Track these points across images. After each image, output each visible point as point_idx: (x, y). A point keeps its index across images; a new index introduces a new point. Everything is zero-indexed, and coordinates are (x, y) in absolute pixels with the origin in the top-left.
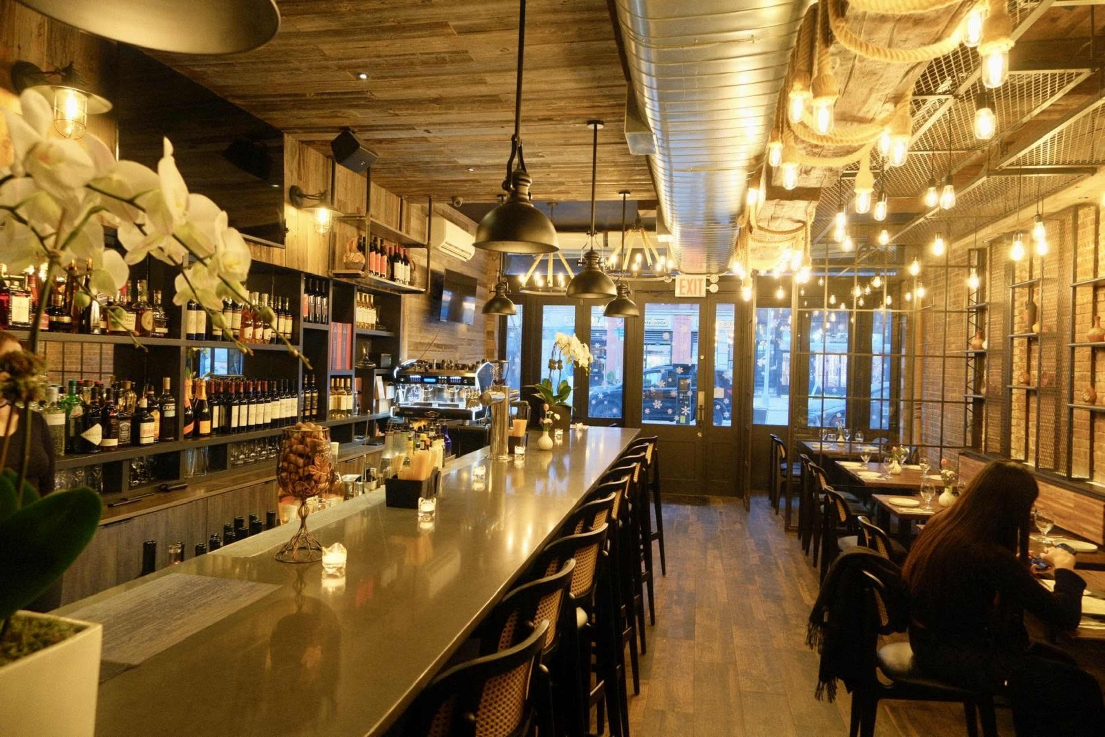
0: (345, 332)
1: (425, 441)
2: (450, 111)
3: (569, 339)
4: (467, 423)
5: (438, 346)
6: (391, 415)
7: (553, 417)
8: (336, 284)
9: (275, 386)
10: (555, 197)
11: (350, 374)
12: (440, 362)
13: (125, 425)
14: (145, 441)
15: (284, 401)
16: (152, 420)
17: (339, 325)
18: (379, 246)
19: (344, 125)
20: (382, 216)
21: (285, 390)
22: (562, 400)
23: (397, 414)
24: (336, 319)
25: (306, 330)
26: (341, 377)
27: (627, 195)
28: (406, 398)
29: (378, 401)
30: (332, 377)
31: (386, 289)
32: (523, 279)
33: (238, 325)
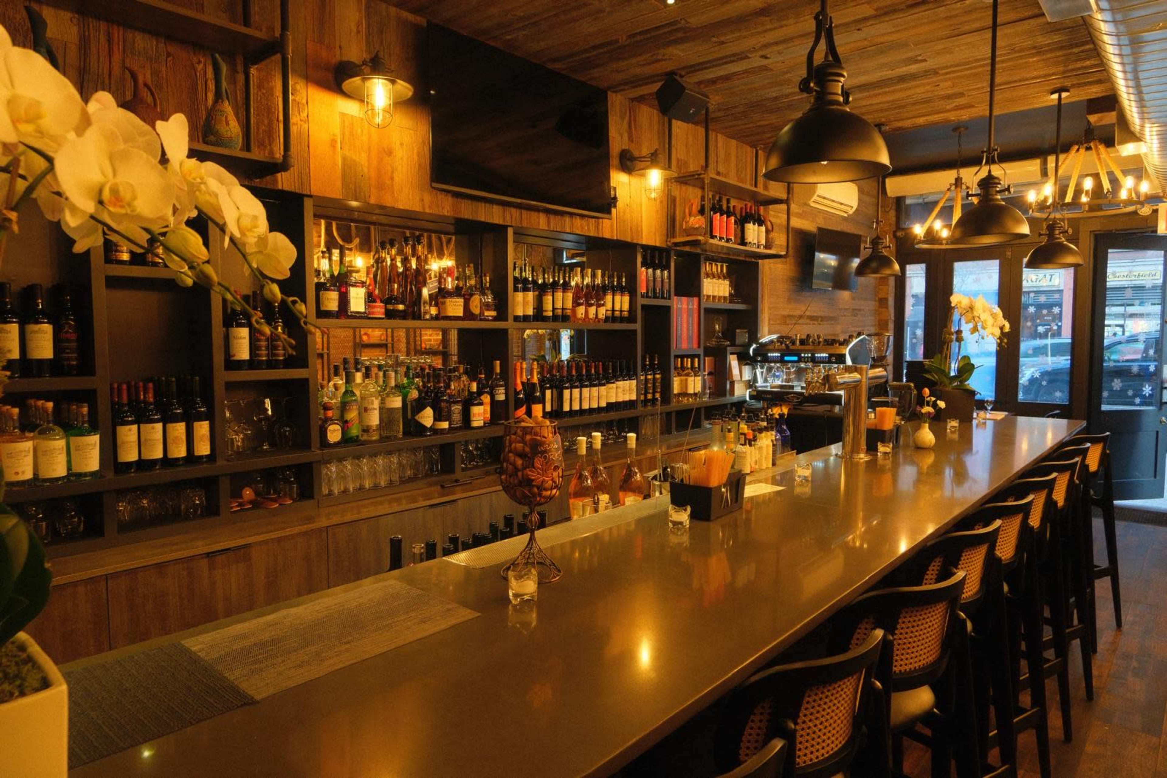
0: (690, 307)
1: (745, 434)
2: (784, 22)
3: (971, 301)
4: (837, 409)
5: (812, 318)
6: (748, 399)
7: (935, 405)
8: (679, 254)
9: (611, 367)
10: (952, 116)
11: (697, 353)
12: (804, 337)
13: (457, 408)
14: (475, 424)
15: (620, 383)
16: (481, 404)
17: (684, 299)
18: (725, 207)
19: (668, 70)
20: (733, 173)
21: (621, 371)
22: (961, 382)
23: (752, 397)
24: (679, 293)
25: (644, 307)
26: (688, 356)
27: (1064, 95)
28: (766, 381)
29: (732, 383)
30: (676, 357)
31: (739, 255)
32: (919, 230)
33: (569, 304)
